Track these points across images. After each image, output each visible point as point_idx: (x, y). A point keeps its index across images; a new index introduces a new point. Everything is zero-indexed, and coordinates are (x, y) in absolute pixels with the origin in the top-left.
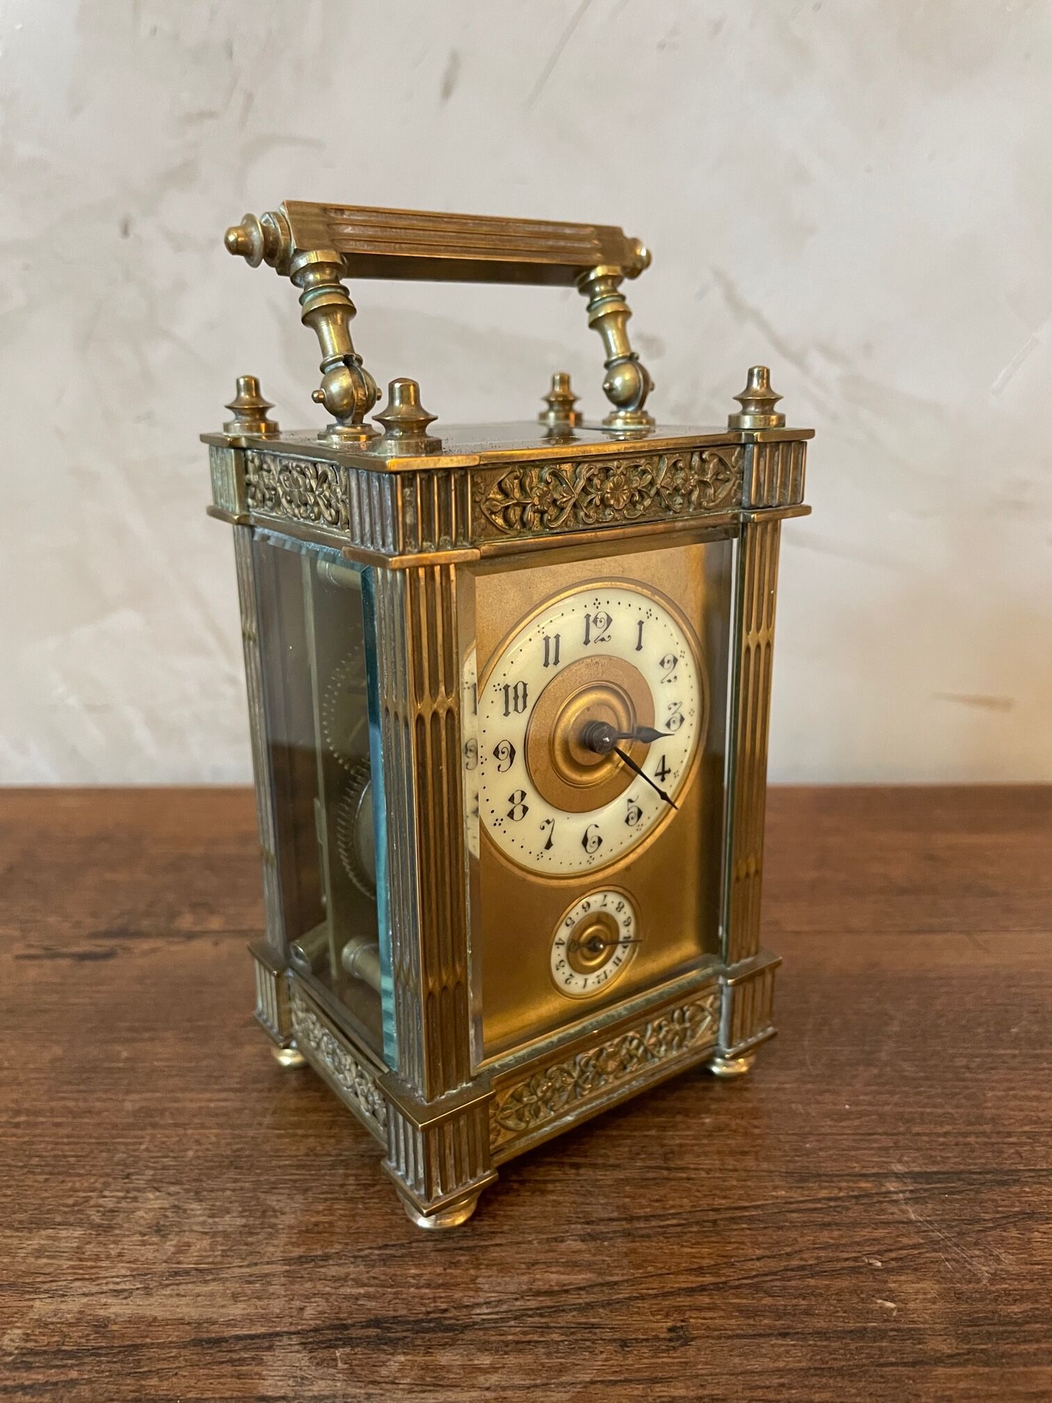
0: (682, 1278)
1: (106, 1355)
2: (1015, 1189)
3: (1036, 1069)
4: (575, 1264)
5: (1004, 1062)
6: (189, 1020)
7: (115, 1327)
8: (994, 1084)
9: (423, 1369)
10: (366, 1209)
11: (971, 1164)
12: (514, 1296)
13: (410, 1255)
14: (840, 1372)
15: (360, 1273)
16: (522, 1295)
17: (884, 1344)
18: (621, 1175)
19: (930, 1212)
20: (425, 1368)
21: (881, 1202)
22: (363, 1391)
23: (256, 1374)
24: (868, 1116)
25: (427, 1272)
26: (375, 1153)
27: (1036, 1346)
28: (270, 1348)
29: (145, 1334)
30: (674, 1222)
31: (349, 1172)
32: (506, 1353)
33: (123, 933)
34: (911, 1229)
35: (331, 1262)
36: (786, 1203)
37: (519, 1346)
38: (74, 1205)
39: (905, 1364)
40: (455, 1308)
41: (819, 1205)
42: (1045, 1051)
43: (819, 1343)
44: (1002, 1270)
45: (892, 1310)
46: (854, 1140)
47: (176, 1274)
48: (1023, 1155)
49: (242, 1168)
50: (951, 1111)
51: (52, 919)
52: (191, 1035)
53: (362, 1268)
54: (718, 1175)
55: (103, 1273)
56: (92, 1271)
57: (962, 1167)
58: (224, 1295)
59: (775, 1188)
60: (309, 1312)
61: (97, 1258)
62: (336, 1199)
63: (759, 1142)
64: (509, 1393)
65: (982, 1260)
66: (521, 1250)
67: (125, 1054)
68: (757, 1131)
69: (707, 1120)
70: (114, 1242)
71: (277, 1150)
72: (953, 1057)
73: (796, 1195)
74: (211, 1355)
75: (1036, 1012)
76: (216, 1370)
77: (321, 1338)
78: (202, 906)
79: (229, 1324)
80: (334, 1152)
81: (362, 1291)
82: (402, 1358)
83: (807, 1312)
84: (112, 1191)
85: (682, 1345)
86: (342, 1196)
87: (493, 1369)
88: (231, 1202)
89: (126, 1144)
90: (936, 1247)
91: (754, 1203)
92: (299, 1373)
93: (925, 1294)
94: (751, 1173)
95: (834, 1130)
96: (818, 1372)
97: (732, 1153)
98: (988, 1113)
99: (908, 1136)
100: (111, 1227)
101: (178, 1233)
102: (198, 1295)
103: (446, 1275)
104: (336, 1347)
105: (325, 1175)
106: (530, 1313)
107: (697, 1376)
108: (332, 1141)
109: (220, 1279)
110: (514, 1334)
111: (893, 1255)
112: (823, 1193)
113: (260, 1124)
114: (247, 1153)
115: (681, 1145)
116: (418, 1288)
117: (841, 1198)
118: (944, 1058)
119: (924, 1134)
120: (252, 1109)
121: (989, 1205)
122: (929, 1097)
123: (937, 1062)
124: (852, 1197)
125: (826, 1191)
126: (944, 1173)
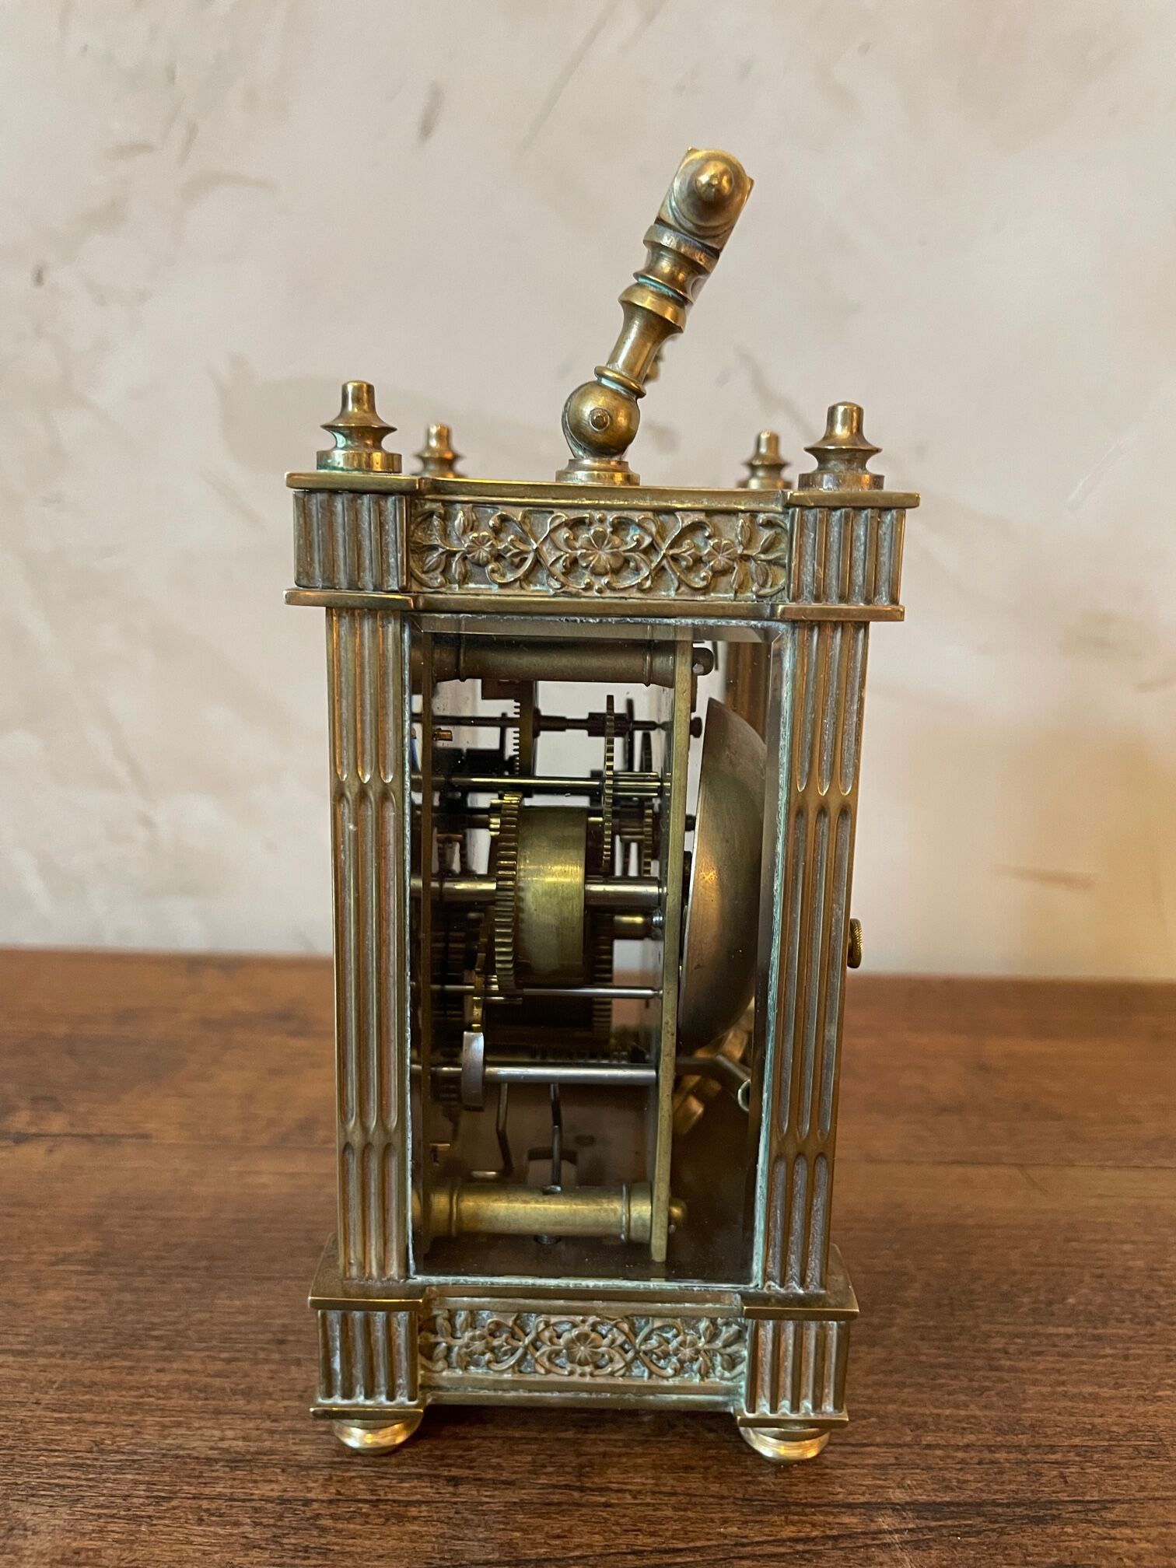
3: (1096, 1356)
5: (1055, 1346)
8: (1038, 1376)
10: (151, 1533)
11: (997, 1492)
18: (512, 1496)
24: (865, 1418)
26: (181, 1453)
31: (140, 1478)
36: (736, 1545)
41: (782, 1550)
42: (1109, 1331)
46: (842, 1453)
48: (1068, 1479)
50: (978, 1413)
54: (648, 1500)
57: (984, 1496)
59: (725, 1522)
62: (113, 1516)
71: (52, 1441)
72: (988, 1336)
73: (753, 1533)
75: (1101, 1276)
78: (46, 1100)
80: (127, 1449)
86: (123, 1513)
91: (691, 1545)
94: (694, 1499)
97: (673, 1469)
98: (1027, 1418)
99: (916, 1449)
105: (105, 1481)
108: (129, 1431)
112: (789, 1532)
113: (38, 1403)
114: (10, 1442)
115: (604, 1454)
117: (813, 1539)
118: (975, 1337)
119: (938, 1446)
120: (32, 1382)
121: (1017, 1554)
122: (950, 1394)
123: (963, 1343)
124: (829, 1537)
125: (793, 1528)
126: (959, 1505)
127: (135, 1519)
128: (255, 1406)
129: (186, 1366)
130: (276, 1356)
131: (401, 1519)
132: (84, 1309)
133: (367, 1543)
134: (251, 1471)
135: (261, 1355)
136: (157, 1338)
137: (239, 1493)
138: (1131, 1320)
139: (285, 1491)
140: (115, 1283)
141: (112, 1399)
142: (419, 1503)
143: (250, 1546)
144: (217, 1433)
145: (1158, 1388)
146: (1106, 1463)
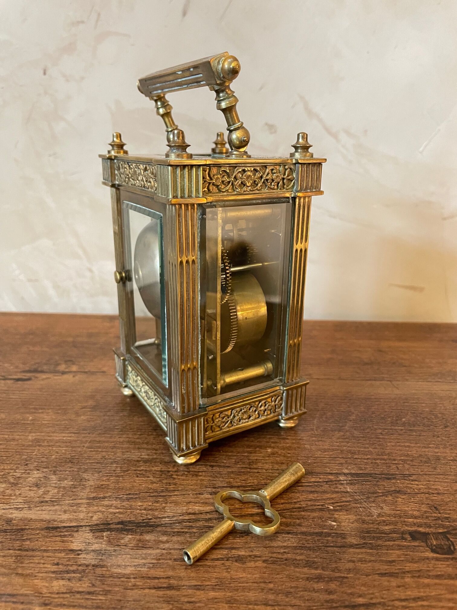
0: (249, 510)
1: (9, 532)
2: (394, 481)
3: (410, 435)
4: (206, 503)
5: (397, 432)
6: (59, 406)
7: (14, 522)
8: (391, 440)
9: (138, 541)
10: (123, 480)
11: (376, 471)
12: (180, 515)
13: (139, 498)
14: (309, 549)
15: (118, 504)
16: (183, 515)
17: (329, 538)
18: (230, 470)
19: (356, 489)
20: (140, 540)
21: (336, 484)
22: (113, 549)
23: (70, 541)
24: (336, 451)
25: (145, 504)
26: (130, 459)
27: (393, 543)
28: (77, 531)
29: (27, 524)
30: (250, 489)
31: (118, 466)
32: (173, 536)
33: (36, 371)
34: (348, 495)
35: (106, 499)
37: (179, 533)
38: (3, 475)
39: (337, 547)
40: (155, 518)
41: (310, 484)
42: (415, 428)
43: (302, 537)
44: (383, 512)
45: (335, 525)
46: (329, 460)
47: (42, 502)
48: (399, 468)
49: (74, 463)
50: (372, 450)
51: (6, 365)
52: (59, 412)
53: (119, 502)
55: (12, 501)
56: (8, 500)
57: (372, 472)
58: (60, 511)
60: (95, 518)
61: (11, 495)
62: (111, 476)
63: (290, 459)
64: (172, 551)
65: (375, 508)
66: (184, 497)
67: (31, 418)
68: (289, 455)
69: (269, 450)
70: (18, 489)
71: (90, 457)
74: (53, 533)
75: (414, 413)
76: (54, 539)
77: (98, 528)
78: (70, 361)
79: (61, 522)
80: (113, 458)
81: (117, 511)
82: (130, 536)
83: (299, 525)
84: (19, 470)
85: (246, 536)
86: (114, 475)
87: (167, 542)
88: (68, 476)
89: (27, 453)
90: (356, 502)
92: (88, 541)
93: (349, 520)
95: (322, 456)
96: (300, 548)
97: (277, 463)
98: (387, 452)
99: (352, 459)
100: (17, 484)
101: (44, 487)
102: (50, 510)
103: (153, 506)
104: (104, 531)
105: (108, 466)
106: (185, 521)
107: (250, 547)
108: (113, 454)
109: (60, 505)
110: (178, 529)
111: (339, 504)
112: (313, 480)
113: (84, 446)
114: (77, 457)
115: (257, 459)
116: (140, 510)
117: (320, 482)
118: (372, 430)
119: (359, 459)
120: (81, 441)
121: (381, 487)
122: (363, 444)
123: (369, 431)
124: (325, 481)
125: (314, 479)
126: (365, 474)
127: (118, 476)
128: (150, 447)
129: (127, 436)
130: (155, 433)
131: (197, 476)
132: (94, 421)
133: (188, 482)
134: (151, 464)
135: (150, 433)
136: (117, 429)
137: (148, 469)
138: (423, 426)
139: (162, 468)
140: (102, 414)
141: (106, 445)
142: (202, 472)
143: (153, 483)
144: (140, 454)
145: (430, 444)
146: (411, 464)
